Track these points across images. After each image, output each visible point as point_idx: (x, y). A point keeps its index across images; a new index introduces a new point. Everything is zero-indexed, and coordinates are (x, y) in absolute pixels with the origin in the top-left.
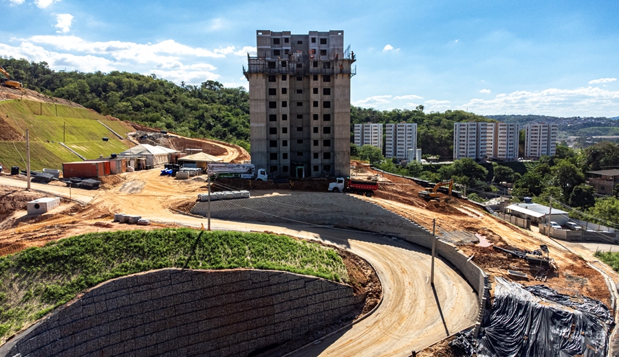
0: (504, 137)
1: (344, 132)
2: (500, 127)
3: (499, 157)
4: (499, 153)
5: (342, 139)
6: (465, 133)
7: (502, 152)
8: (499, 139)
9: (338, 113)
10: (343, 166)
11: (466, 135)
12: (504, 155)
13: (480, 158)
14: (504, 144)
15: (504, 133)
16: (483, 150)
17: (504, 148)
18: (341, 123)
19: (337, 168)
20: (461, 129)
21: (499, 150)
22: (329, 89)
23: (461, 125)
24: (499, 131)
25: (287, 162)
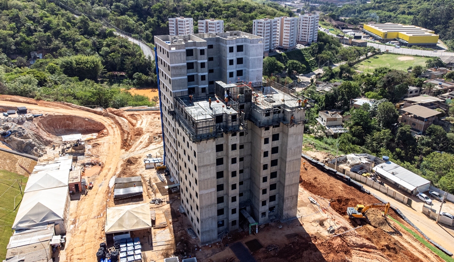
0: (288, 30)
1: (294, 178)
2: (285, 22)
3: (283, 45)
4: (283, 43)
5: (292, 185)
6: (262, 29)
7: (286, 43)
8: (284, 31)
9: (290, 161)
10: (291, 209)
11: (263, 31)
12: (287, 45)
13: (272, 48)
14: (288, 36)
15: (288, 27)
16: (274, 42)
17: (287, 39)
18: (292, 171)
19: (285, 213)
20: (258, 26)
21: (284, 40)
22: (278, 134)
23: (258, 23)
24: (285, 25)
25: (236, 216)
